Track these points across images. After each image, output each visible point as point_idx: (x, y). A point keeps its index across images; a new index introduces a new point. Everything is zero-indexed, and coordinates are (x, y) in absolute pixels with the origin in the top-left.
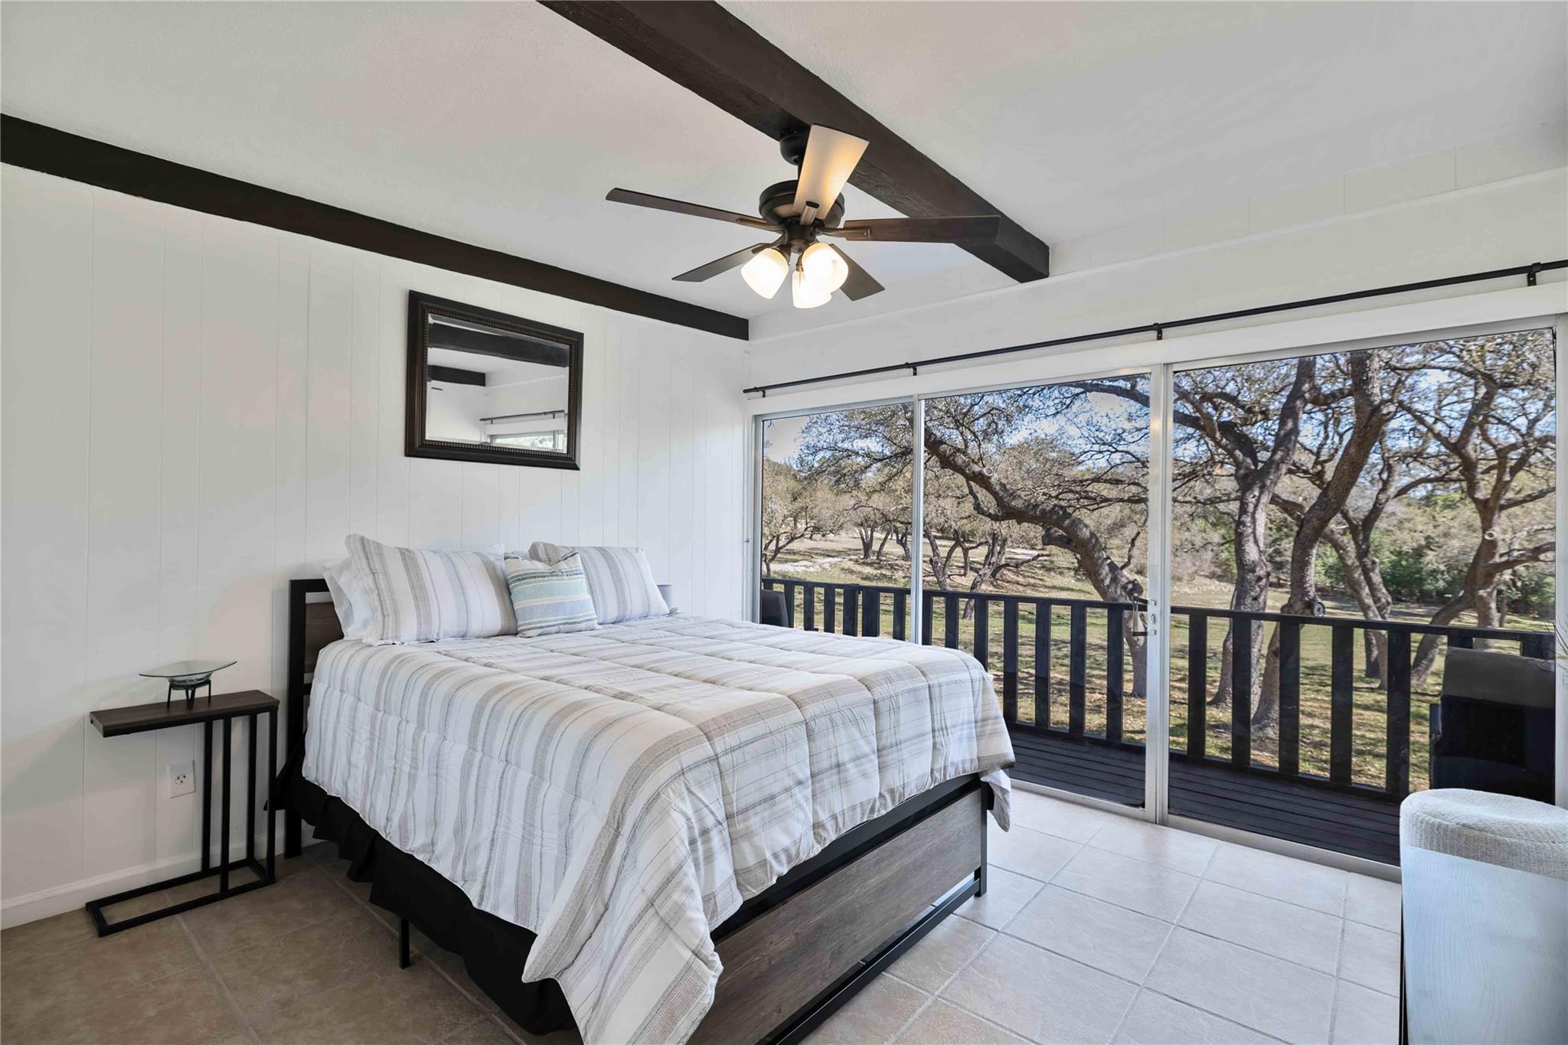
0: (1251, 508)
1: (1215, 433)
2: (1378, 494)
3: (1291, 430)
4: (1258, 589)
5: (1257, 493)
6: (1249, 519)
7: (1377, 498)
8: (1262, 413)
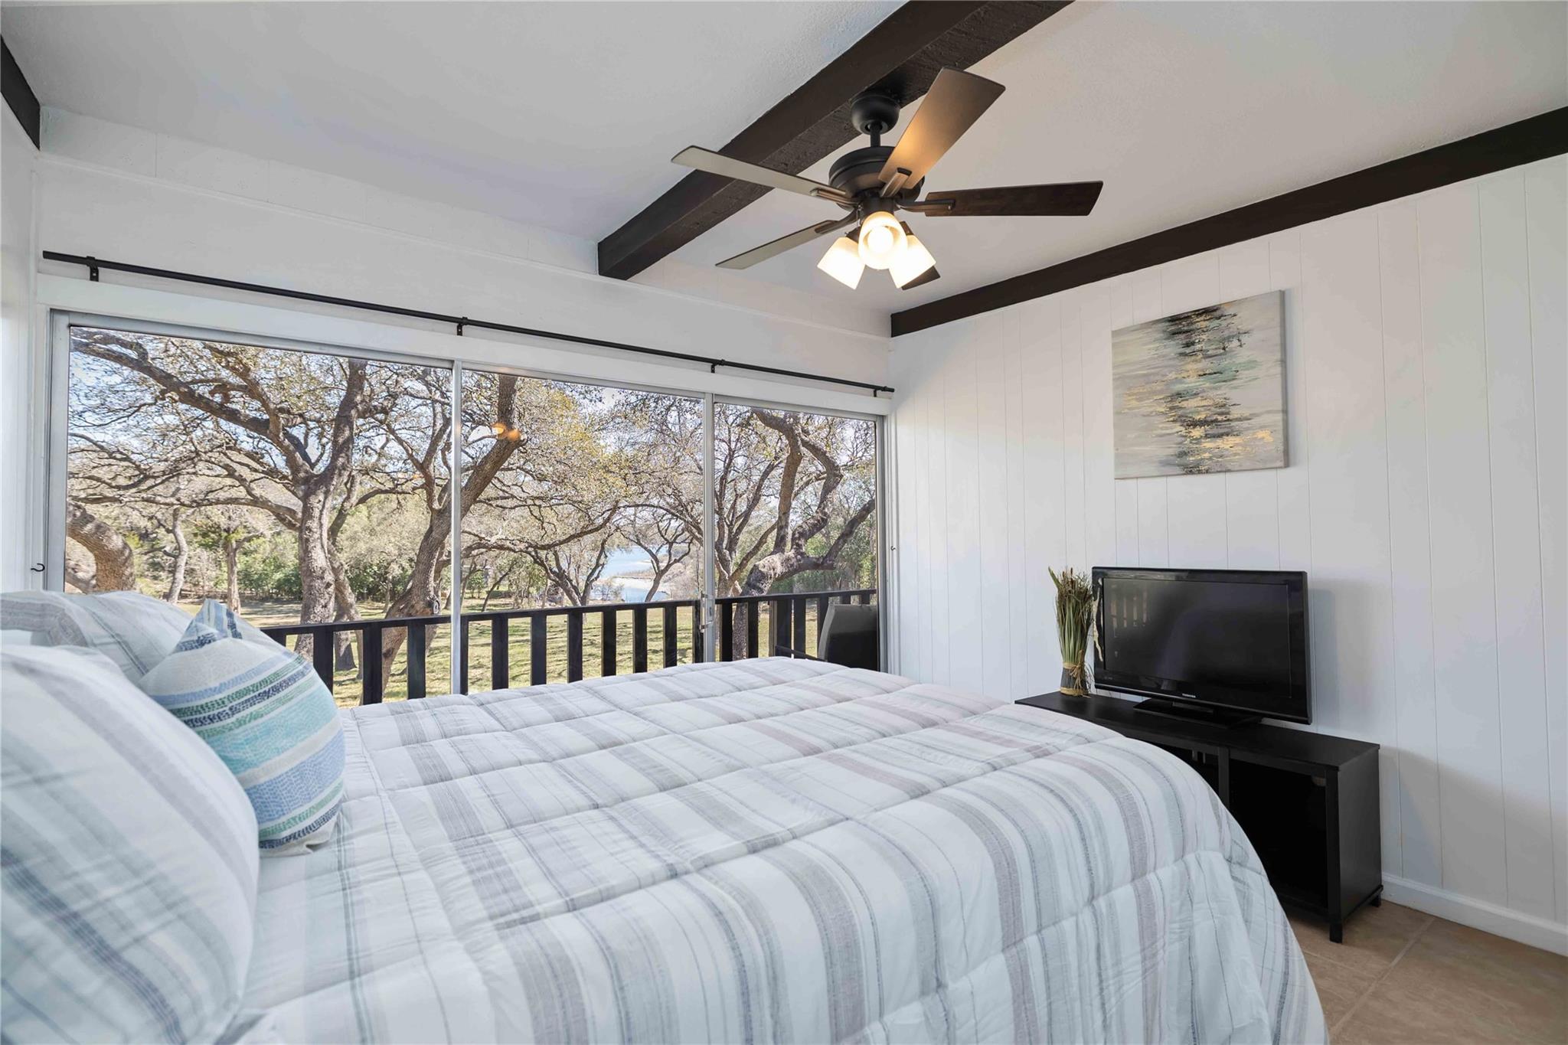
0: (316, 513)
1: (279, 433)
2: (343, 502)
3: (348, 438)
4: (327, 596)
5: (321, 497)
6: (315, 525)
7: (342, 505)
8: (301, 415)
